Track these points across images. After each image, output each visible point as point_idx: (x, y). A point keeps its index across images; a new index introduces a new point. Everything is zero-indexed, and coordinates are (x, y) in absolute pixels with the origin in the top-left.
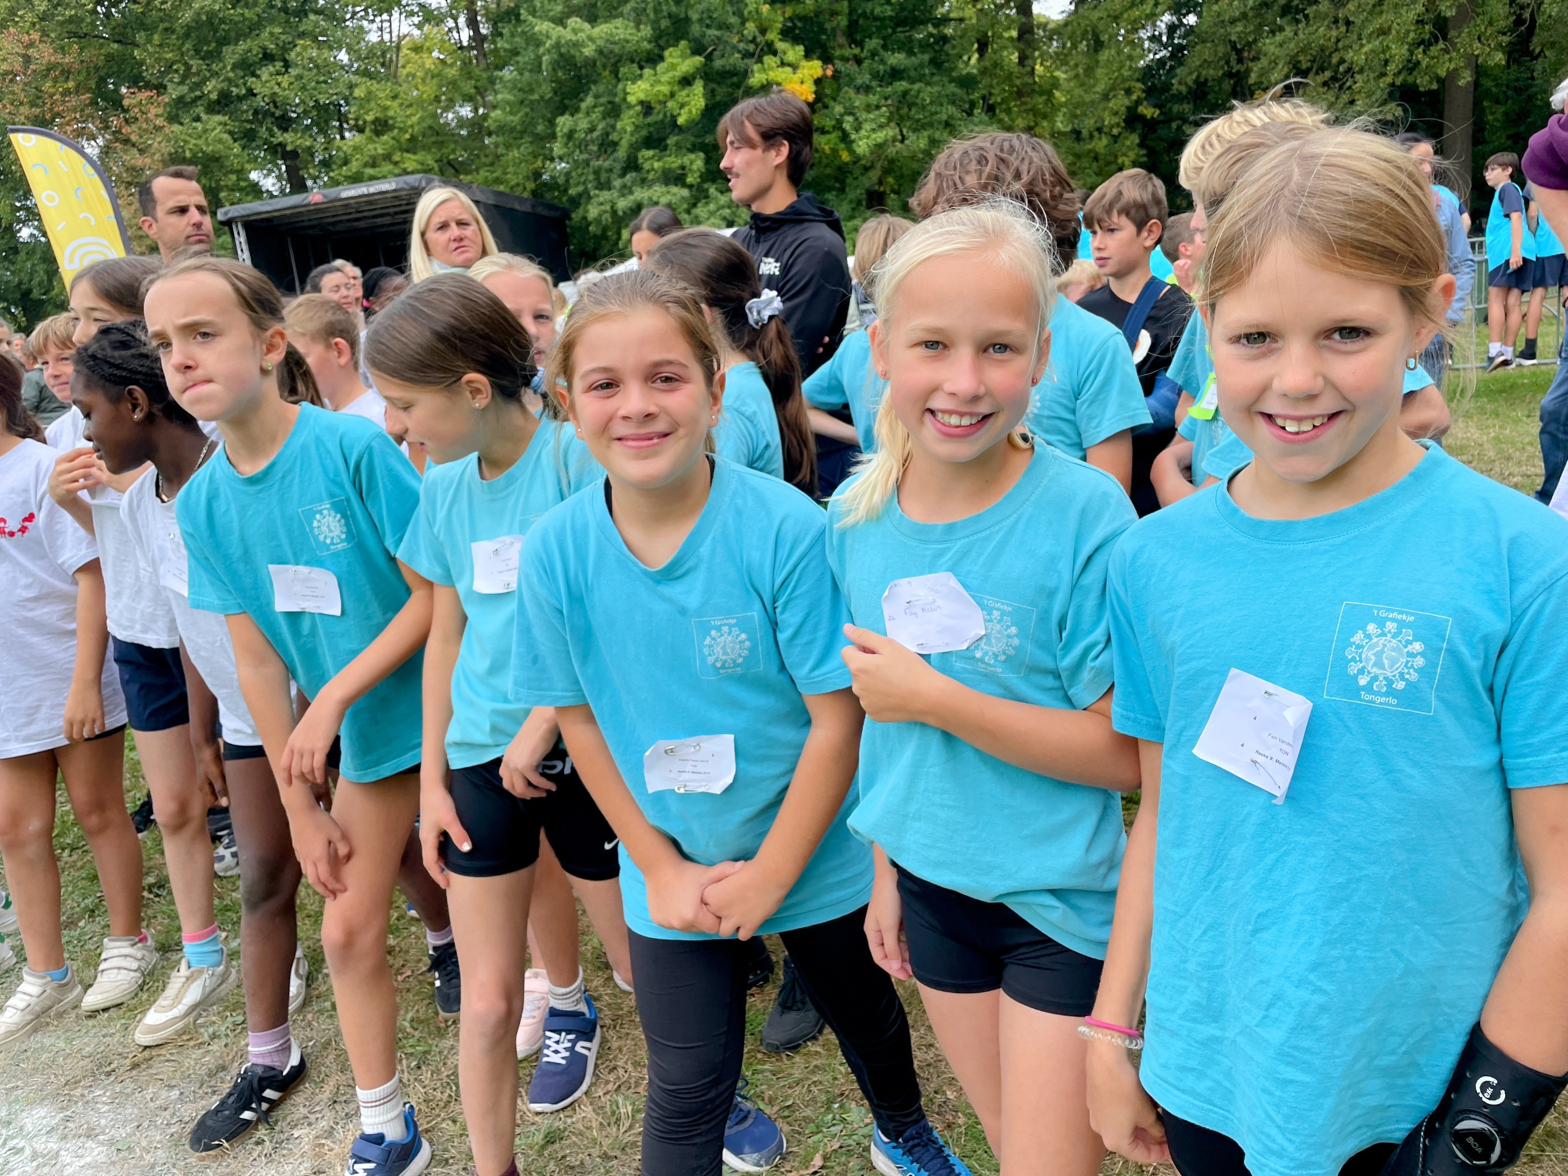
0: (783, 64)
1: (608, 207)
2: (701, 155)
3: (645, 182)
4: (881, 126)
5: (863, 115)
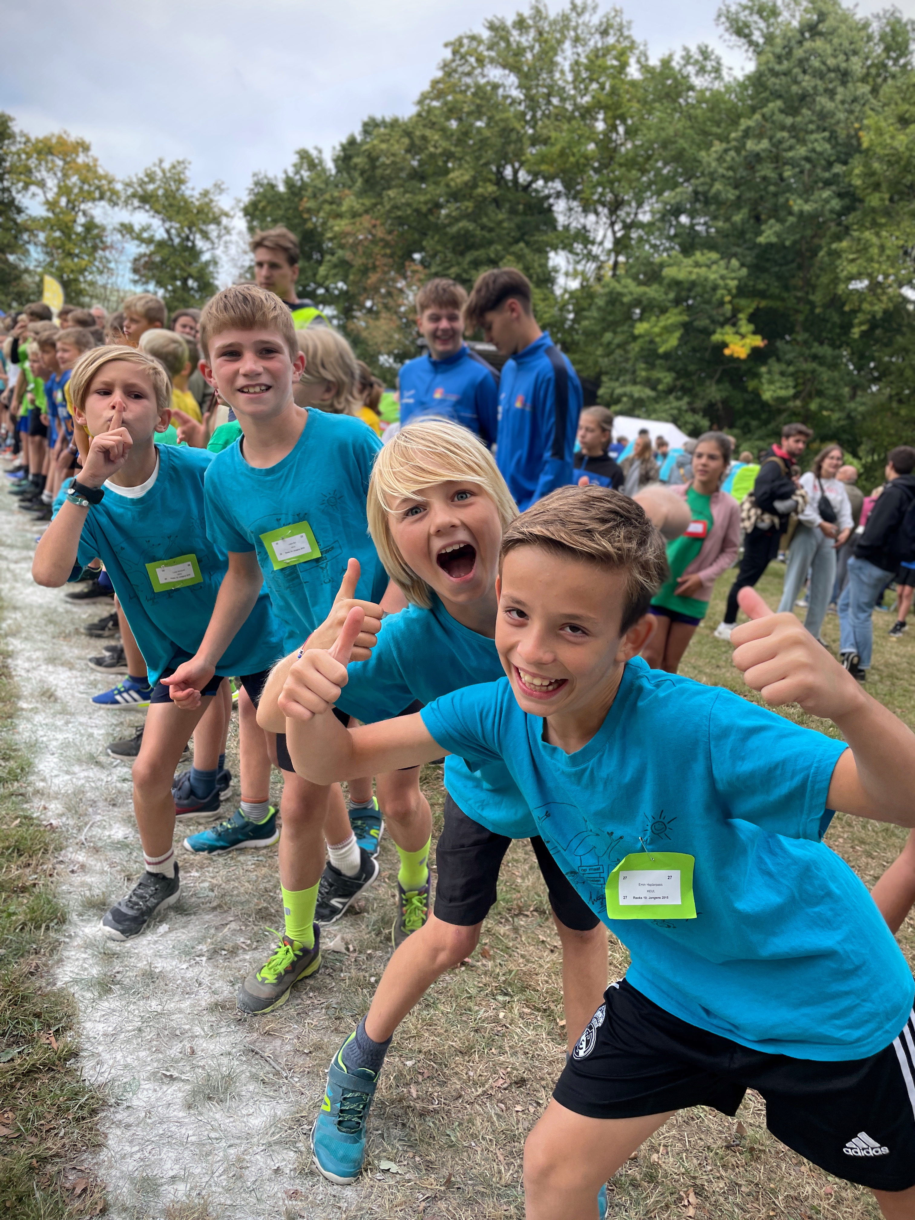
0: (737, 333)
2: (673, 375)
3: (634, 383)
4: (787, 387)
5: (777, 377)
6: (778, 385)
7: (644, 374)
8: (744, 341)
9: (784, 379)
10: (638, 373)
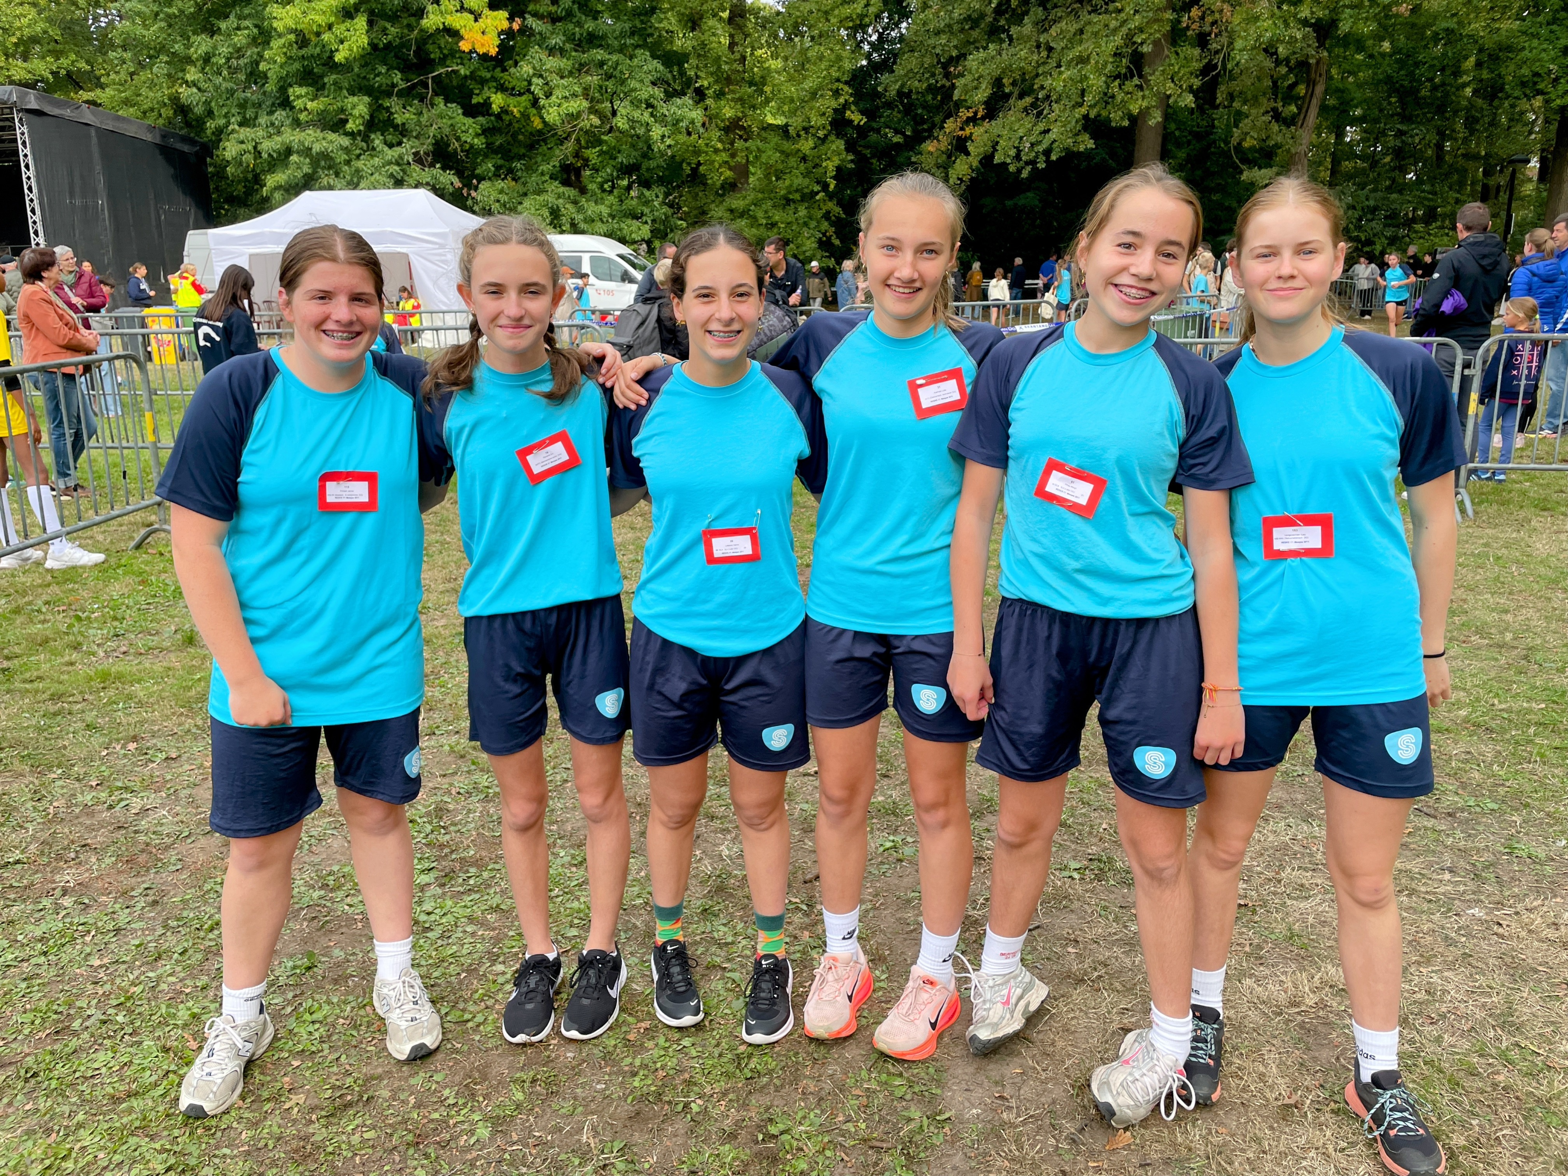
1: (250, 148)
2: (366, 99)
3: (297, 123)
4: (575, 95)
5: (555, 80)
6: (558, 93)
7: (310, 105)
8: (482, 23)
9: (564, 82)
10: (298, 104)
